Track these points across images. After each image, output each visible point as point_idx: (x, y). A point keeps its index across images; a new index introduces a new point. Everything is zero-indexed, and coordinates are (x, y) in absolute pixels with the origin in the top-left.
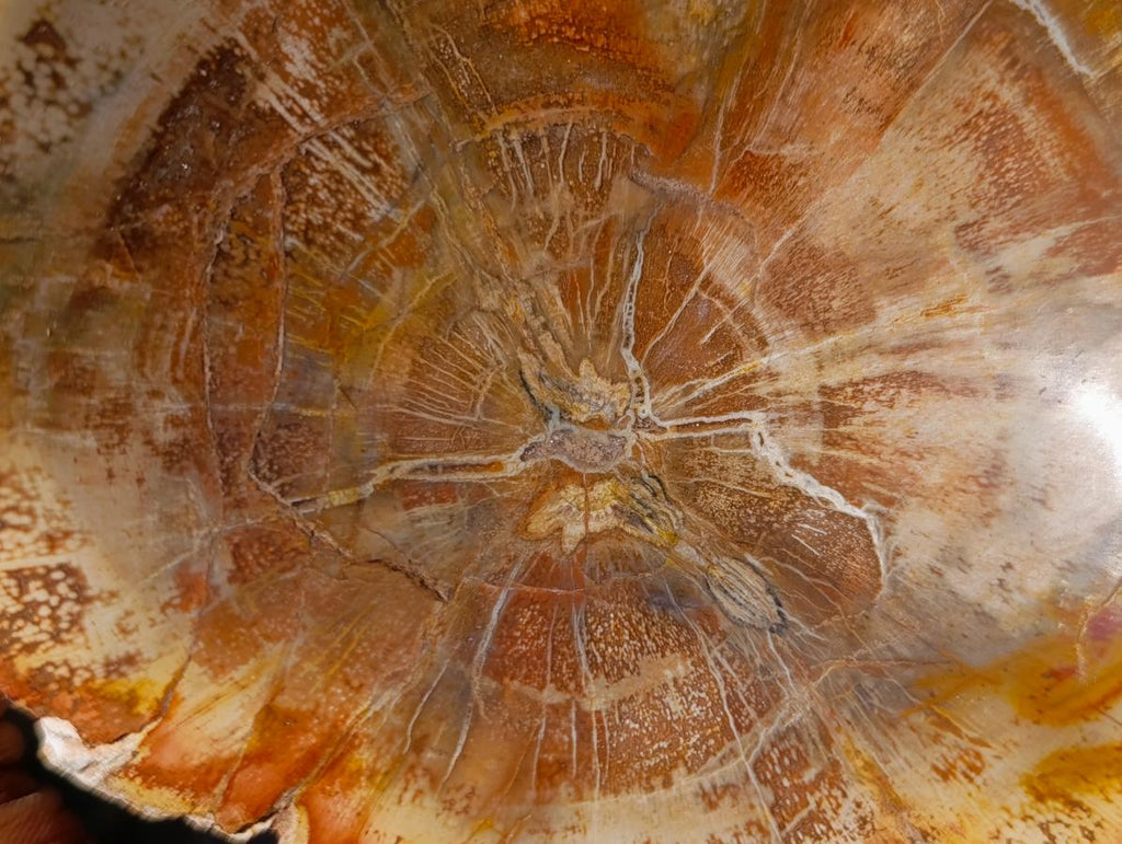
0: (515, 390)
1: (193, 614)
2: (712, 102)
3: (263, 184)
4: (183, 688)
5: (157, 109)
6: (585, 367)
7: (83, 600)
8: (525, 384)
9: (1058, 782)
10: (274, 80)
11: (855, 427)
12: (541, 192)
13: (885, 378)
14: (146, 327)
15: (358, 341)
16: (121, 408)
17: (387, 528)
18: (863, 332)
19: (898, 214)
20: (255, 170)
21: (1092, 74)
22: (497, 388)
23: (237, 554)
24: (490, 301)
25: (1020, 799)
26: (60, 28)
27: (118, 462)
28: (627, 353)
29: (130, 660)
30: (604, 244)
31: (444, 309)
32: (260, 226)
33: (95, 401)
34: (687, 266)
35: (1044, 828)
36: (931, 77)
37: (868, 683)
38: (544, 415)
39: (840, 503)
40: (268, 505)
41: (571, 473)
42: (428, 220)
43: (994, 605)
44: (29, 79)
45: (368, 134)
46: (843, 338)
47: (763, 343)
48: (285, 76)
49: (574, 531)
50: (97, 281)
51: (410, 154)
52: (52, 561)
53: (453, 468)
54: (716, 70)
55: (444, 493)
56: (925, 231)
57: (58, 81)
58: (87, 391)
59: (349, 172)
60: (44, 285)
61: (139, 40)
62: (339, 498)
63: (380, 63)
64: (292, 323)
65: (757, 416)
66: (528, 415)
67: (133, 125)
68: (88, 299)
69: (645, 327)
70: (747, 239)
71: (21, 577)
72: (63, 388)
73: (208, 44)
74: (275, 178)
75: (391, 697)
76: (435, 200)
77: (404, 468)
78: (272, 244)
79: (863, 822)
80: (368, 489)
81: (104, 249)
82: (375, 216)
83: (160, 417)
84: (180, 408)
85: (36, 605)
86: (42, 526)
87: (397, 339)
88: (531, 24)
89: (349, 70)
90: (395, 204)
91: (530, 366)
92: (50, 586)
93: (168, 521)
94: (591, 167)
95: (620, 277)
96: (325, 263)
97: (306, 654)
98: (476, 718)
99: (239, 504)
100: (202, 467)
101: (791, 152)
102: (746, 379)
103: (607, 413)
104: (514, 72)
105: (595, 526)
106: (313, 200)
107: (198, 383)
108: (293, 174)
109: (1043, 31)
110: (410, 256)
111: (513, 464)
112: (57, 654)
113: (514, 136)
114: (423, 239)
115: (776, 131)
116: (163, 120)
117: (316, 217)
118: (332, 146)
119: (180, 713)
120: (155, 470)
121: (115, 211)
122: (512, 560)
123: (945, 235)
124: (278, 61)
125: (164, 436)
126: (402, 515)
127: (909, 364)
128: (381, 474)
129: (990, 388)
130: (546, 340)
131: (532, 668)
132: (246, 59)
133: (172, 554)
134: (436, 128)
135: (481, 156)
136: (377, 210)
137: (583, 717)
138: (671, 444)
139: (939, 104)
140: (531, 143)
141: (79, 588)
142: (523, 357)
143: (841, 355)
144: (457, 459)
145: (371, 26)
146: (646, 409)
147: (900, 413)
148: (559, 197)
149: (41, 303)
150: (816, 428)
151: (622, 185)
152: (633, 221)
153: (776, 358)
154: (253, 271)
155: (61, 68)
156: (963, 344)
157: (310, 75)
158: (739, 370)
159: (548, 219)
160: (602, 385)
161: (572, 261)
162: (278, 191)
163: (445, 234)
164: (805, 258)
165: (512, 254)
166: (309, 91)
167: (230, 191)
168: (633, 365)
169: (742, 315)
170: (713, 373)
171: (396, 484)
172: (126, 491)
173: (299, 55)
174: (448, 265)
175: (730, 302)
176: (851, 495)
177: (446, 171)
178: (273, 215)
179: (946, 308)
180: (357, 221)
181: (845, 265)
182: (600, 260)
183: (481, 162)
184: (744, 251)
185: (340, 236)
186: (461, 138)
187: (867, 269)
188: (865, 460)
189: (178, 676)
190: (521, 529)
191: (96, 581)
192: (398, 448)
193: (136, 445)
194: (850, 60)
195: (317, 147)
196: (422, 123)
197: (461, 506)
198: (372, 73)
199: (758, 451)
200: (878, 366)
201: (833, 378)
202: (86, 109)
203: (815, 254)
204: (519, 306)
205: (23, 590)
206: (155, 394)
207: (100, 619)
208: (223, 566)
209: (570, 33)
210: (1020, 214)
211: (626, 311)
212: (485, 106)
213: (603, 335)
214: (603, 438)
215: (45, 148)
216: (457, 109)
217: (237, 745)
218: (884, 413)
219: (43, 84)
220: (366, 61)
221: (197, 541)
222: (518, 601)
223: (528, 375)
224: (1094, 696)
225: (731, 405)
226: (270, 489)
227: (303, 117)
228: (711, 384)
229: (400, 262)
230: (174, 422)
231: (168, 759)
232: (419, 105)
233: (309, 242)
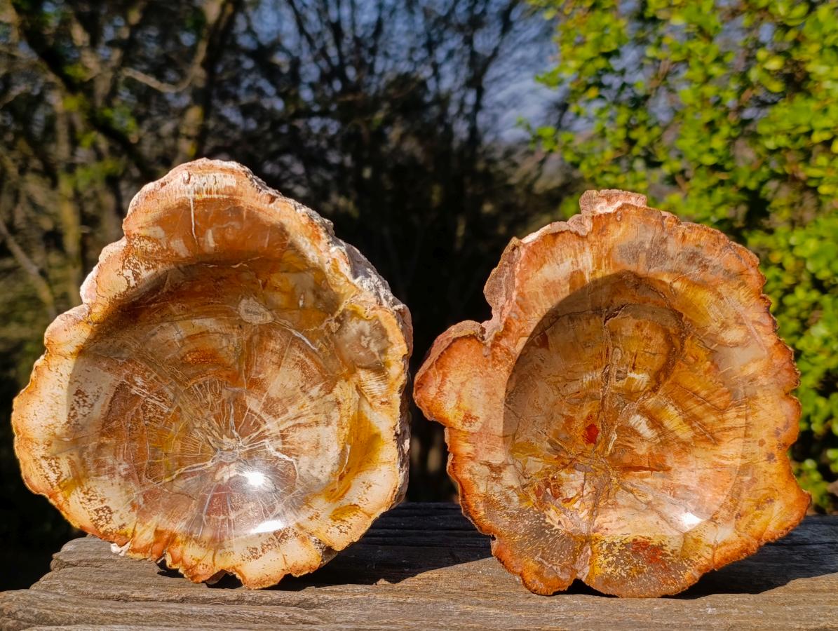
0: (208, 446)
1: (136, 511)
2: (240, 368)
3: (137, 410)
4: (137, 530)
5: (108, 401)
6: (224, 436)
7: (111, 513)
8: (210, 444)
9: (338, 516)
10: (135, 388)
11: (288, 439)
12: (205, 397)
13: (293, 426)
14: (115, 449)
15: (167, 442)
16: (113, 469)
17: (180, 485)
18: (286, 416)
19: (288, 386)
20: (135, 408)
21: (316, 349)
22: (203, 446)
23: (144, 497)
24: (198, 425)
25: (330, 522)
26: (82, 390)
27: (114, 481)
28: (234, 431)
29: (124, 525)
30: (223, 406)
31: (187, 429)
32: (139, 420)
33: (106, 468)
34: (244, 407)
35: (338, 527)
36: (285, 355)
37: (294, 501)
38: (216, 450)
39: (287, 458)
40: (151, 485)
41: (225, 463)
42: (179, 410)
43: (320, 477)
44: (78, 402)
45: (160, 394)
46: (282, 418)
47: (265, 422)
48: (137, 386)
49: (226, 477)
50: (102, 441)
51: (171, 396)
52: (103, 506)
53: (194, 468)
54: (239, 361)
55: (193, 474)
56: (294, 390)
57: (85, 401)
58: (104, 467)
59: (157, 403)
60: (90, 446)
61: (101, 388)
62: (167, 480)
63: (159, 377)
64: (150, 441)
65: (267, 440)
66: (212, 451)
67: (104, 406)
68: (101, 446)
69: (237, 424)
70: (257, 398)
71: (97, 511)
72: (98, 467)
73: (117, 384)
74: (140, 409)
75: (184, 523)
76: (180, 404)
77: (183, 470)
78: (142, 424)
79: (295, 533)
80: (174, 476)
81: (103, 434)
82: (165, 411)
83: (122, 469)
84: (127, 466)
85: (101, 516)
86: (99, 498)
87: (176, 439)
88: (193, 360)
89: (152, 381)
90: (170, 408)
91: (211, 439)
92: (104, 511)
93: (127, 492)
94: (216, 388)
95: (229, 413)
96: (156, 425)
97: (163, 517)
98: (204, 525)
99: (144, 485)
100: (133, 478)
101: (261, 376)
102: (263, 432)
103: (231, 447)
104: (192, 371)
105: (231, 475)
106: (150, 411)
107: (130, 459)
108: (144, 407)
109: (304, 341)
110: (176, 419)
111: (210, 464)
112: (108, 526)
113: (196, 385)
114: (178, 414)
115: (256, 372)
116: (110, 403)
117: (151, 415)
118: (152, 398)
119: (137, 535)
120: (122, 482)
121: (103, 425)
122: (212, 487)
123: (298, 390)
124: (135, 383)
125: (124, 473)
126: (184, 481)
127: (297, 421)
128: (177, 472)
129: (314, 424)
130: (214, 432)
131: (217, 511)
132: (127, 385)
133: (129, 499)
134: (176, 389)
135: (188, 392)
136: (166, 410)
137: (229, 520)
138: (248, 451)
139: (289, 360)
140: (200, 386)
141: (110, 511)
142: (209, 437)
143: (283, 422)
144: (195, 465)
145: (155, 370)
146: (241, 444)
147: (297, 434)
148: (210, 397)
149: (90, 450)
150: (280, 441)
151: (224, 391)
152: (229, 399)
153: (269, 426)
154: (139, 431)
155: (85, 398)
156: (307, 415)
157: (143, 384)
158: (261, 430)
159: (208, 403)
160: (229, 440)
161: (216, 411)
162: (141, 411)
163: (184, 412)
164: (270, 400)
165: (201, 413)
166: (143, 388)
167: (129, 414)
168: (236, 434)
169: (259, 417)
170: (255, 432)
171: (182, 474)
172: (116, 487)
173: (139, 381)
174: (186, 419)
175: (256, 414)
176: (289, 456)
177: (181, 397)
178: (141, 417)
179: (302, 407)
180: (162, 414)
181: (280, 400)
182: (223, 410)
183: (189, 394)
184: (257, 401)
185: (158, 418)
186: (182, 389)
187: (284, 401)
188: (291, 447)
189: (135, 526)
190: (213, 479)
191: (113, 509)
192: (181, 465)
193: (117, 477)
194: (268, 354)
195: (148, 399)
196: (172, 388)
197: (198, 476)
198: (158, 380)
199: (268, 449)
200: (291, 423)
201: (282, 428)
202: (92, 405)
203: (272, 399)
204: (205, 425)
205: (98, 513)
206: (120, 464)
207: (115, 517)
208: (141, 500)
209: (202, 360)
210: (312, 383)
211: (232, 421)
212: (187, 381)
213: (227, 428)
214: (231, 453)
215: (85, 416)
216: (181, 383)
217: (151, 540)
218: (294, 435)
219: (81, 403)
220: (156, 378)
221: (135, 495)
222: (213, 497)
223: (211, 441)
224: (340, 494)
225: (261, 439)
226: (150, 481)
227: (143, 394)
228: (255, 435)
229: (174, 421)
230: (125, 469)
231: (137, 546)
232: (171, 384)
233: (151, 421)
